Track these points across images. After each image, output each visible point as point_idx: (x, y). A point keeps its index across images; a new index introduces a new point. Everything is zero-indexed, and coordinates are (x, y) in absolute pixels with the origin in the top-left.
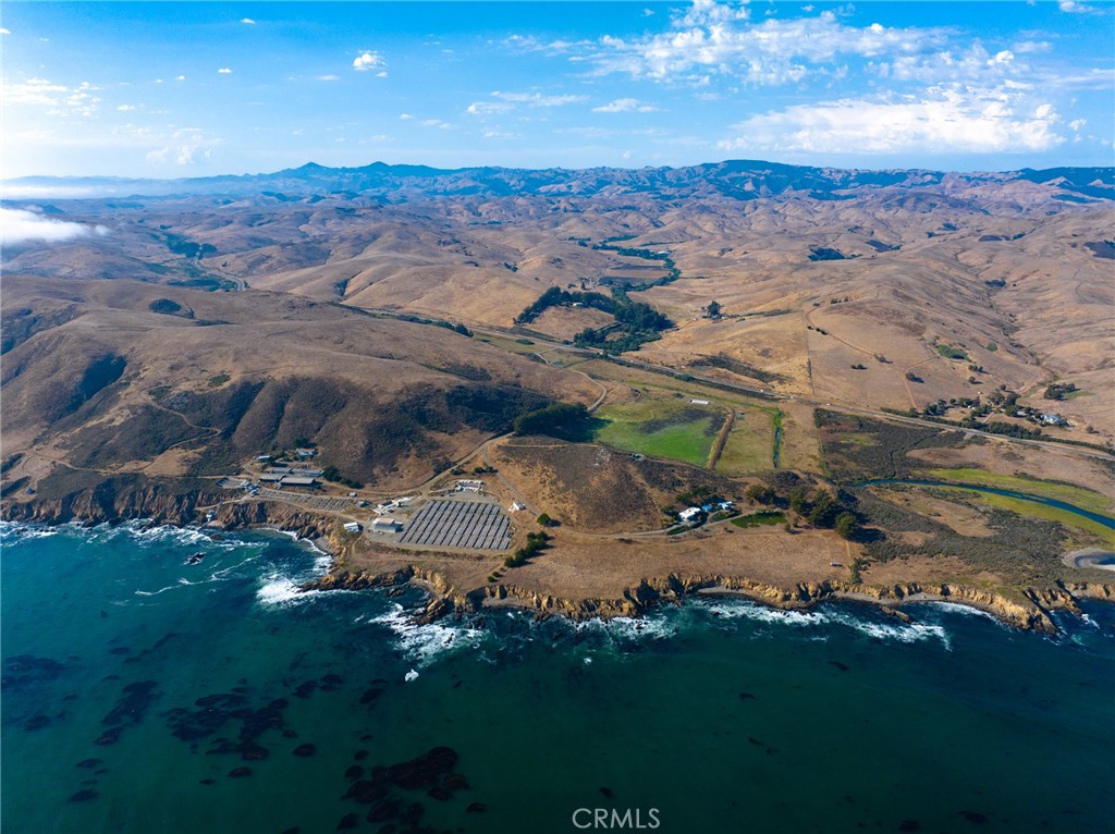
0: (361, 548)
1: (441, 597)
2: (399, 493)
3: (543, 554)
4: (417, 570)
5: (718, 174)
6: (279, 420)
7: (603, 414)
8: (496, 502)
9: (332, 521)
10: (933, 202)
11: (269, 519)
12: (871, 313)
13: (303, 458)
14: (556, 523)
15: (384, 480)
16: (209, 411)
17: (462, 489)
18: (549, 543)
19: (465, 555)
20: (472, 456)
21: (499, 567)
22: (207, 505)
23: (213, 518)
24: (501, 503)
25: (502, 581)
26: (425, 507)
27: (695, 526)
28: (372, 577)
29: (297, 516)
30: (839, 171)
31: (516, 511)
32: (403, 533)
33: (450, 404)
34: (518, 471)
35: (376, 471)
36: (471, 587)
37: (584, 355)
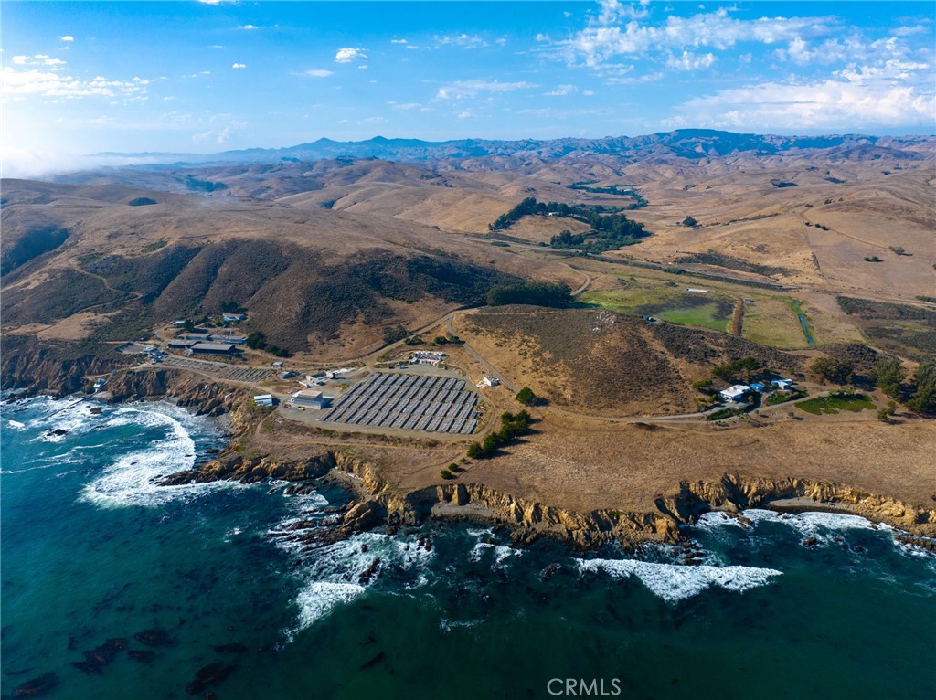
0: (270, 428)
1: (368, 498)
2: (337, 364)
3: (525, 442)
4: (340, 459)
5: (670, 141)
6: (209, 283)
7: (589, 299)
8: (460, 377)
9: (243, 394)
10: (877, 153)
11: (169, 391)
12: (875, 209)
13: (228, 324)
14: (543, 402)
15: (319, 348)
16: (134, 276)
17: (417, 362)
18: (533, 426)
19: (411, 440)
20: (434, 325)
21: (460, 458)
22: (99, 374)
23: (103, 389)
24: (468, 377)
25: (462, 478)
26: (367, 381)
27: (749, 409)
28: (274, 466)
29: (201, 386)
30: (779, 138)
31: (487, 387)
32: (331, 409)
33: (411, 272)
34: (491, 342)
35: (310, 338)
36: (414, 485)
37: (561, 254)
